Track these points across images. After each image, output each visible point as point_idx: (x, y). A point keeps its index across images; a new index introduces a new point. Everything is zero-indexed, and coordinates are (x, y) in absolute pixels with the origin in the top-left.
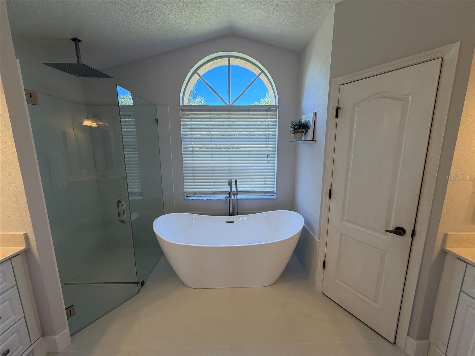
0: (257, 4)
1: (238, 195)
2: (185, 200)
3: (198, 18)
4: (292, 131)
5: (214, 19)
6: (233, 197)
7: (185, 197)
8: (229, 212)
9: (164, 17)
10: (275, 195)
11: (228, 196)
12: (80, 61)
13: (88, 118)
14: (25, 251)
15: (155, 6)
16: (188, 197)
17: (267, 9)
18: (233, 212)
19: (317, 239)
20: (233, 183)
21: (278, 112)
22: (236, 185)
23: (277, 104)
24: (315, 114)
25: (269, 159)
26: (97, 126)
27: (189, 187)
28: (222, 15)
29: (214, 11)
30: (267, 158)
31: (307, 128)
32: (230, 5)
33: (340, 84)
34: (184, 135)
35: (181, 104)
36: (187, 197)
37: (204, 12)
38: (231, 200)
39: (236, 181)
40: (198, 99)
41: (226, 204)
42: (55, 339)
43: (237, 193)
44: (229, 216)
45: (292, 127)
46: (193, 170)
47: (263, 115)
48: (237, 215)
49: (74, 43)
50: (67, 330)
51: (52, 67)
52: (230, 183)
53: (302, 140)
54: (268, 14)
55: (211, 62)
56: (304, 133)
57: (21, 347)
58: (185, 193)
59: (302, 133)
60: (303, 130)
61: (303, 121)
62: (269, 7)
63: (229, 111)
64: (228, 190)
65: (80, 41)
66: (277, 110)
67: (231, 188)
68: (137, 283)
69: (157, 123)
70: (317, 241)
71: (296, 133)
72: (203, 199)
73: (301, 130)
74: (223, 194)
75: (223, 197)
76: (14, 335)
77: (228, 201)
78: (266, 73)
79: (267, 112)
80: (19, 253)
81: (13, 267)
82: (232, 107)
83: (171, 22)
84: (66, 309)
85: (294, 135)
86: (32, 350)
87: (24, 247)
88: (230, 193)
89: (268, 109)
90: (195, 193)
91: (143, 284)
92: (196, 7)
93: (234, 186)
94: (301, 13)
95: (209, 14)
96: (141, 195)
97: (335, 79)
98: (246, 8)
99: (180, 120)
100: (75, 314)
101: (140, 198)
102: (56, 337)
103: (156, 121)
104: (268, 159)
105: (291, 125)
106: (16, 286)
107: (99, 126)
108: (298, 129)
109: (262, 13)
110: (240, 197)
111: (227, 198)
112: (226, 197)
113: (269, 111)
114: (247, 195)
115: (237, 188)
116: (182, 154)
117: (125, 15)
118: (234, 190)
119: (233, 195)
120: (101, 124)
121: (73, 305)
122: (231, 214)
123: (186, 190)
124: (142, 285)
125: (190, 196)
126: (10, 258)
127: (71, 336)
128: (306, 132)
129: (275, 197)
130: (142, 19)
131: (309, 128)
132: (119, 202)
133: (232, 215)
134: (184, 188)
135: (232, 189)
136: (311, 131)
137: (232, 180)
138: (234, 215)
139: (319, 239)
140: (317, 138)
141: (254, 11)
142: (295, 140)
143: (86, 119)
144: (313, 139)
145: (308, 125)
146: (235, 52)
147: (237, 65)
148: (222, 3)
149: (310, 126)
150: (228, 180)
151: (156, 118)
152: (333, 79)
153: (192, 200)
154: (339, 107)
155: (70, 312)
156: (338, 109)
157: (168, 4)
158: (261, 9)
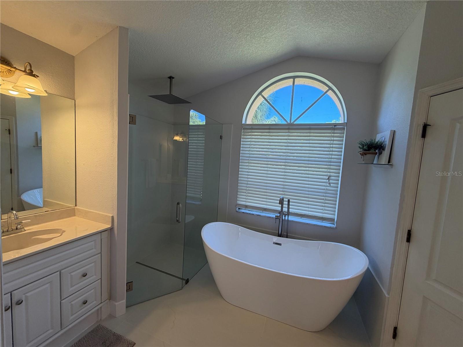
0: (324, 23)
1: (289, 216)
2: (237, 212)
3: (264, 47)
4: (361, 152)
5: (279, 45)
6: (284, 217)
7: (237, 209)
8: (278, 232)
9: (234, 51)
10: (335, 223)
11: (279, 215)
12: (171, 93)
13: (177, 135)
14: (111, 229)
15: (227, 43)
16: (241, 210)
17: (335, 25)
18: (282, 233)
19: (385, 292)
20: (286, 203)
21: (345, 130)
22: (289, 205)
23: (346, 121)
24: (394, 133)
25: (331, 181)
26: (183, 141)
27: (241, 201)
28: (287, 40)
29: (279, 38)
30: (327, 181)
31: (381, 149)
32: (295, 30)
33: (431, 95)
34: (242, 151)
35: (243, 122)
36: (239, 209)
37: (270, 40)
38: (281, 220)
39: (289, 201)
40: (273, 119)
41: (276, 223)
42: (116, 305)
43: (288, 213)
44: (278, 236)
45: (360, 147)
46: (247, 184)
47: (328, 134)
48: (287, 238)
49: (169, 79)
50: (125, 301)
51: (154, 98)
52: (281, 202)
53: (374, 163)
54: (337, 30)
55: (276, 84)
56: (378, 154)
57: (95, 302)
58: (237, 205)
59: (374, 155)
60: (375, 151)
61: (377, 140)
62: (337, 23)
63: (289, 129)
64: (280, 209)
65: (173, 78)
66: (345, 128)
67: (282, 207)
68: (182, 279)
69: (222, 139)
70: (386, 297)
71: (366, 155)
72: (253, 214)
73: (372, 151)
74: (274, 213)
75: (273, 215)
76: (92, 291)
77: (278, 220)
78: (334, 89)
79: (332, 130)
80: (106, 229)
81: (101, 239)
82: (292, 125)
83: (240, 54)
84: (127, 283)
85: (362, 156)
86: (101, 307)
87: (110, 226)
88: (281, 212)
89: (334, 127)
90: (246, 207)
91: (187, 281)
92: (262, 37)
93: (285, 206)
94: (378, 21)
95: (274, 42)
96: (201, 201)
97: (423, 89)
98: (312, 29)
99: (241, 137)
100: (132, 290)
101: (200, 203)
102: (116, 304)
103: (221, 137)
104: (329, 181)
105: (359, 145)
106: (100, 254)
107: (184, 141)
108: (369, 150)
109: (329, 31)
110: (291, 218)
111: (277, 218)
112: (276, 216)
113: (334, 129)
114: (300, 218)
115: (288, 208)
116: (239, 168)
117: (204, 54)
118: (285, 209)
119: (284, 215)
120: (185, 139)
121: (132, 282)
122: (280, 235)
123: (239, 202)
124: (186, 283)
125: (242, 209)
126: (101, 232)
127: (127, 307)
128: (380, 153)
129: (335, 226)
130: (216, 55)
131: (384, 149)
132: (178, 204)
133: (281, 237)
134: (237, 200)
135: (284, 209)
136: (386, 154)
137: (284, 199)
138: (283, 237)
139: (388, 294)
140: (394, 161)
141: (320, 31)
142: (363, 162)
143: (176, 135)
144: (389, 162)
145: (382, 145)
146: (300, 73)
147: (302, 84)
148: (287, 30)
149: (385, 147)
150: (279, 198)
151: (221, 135)
152: (420, 90)
153: (243, 212)
154: (428, 124)
155: (129, 286)
156: (425, 127)
157: (238, 40)
158: (328, 26)
